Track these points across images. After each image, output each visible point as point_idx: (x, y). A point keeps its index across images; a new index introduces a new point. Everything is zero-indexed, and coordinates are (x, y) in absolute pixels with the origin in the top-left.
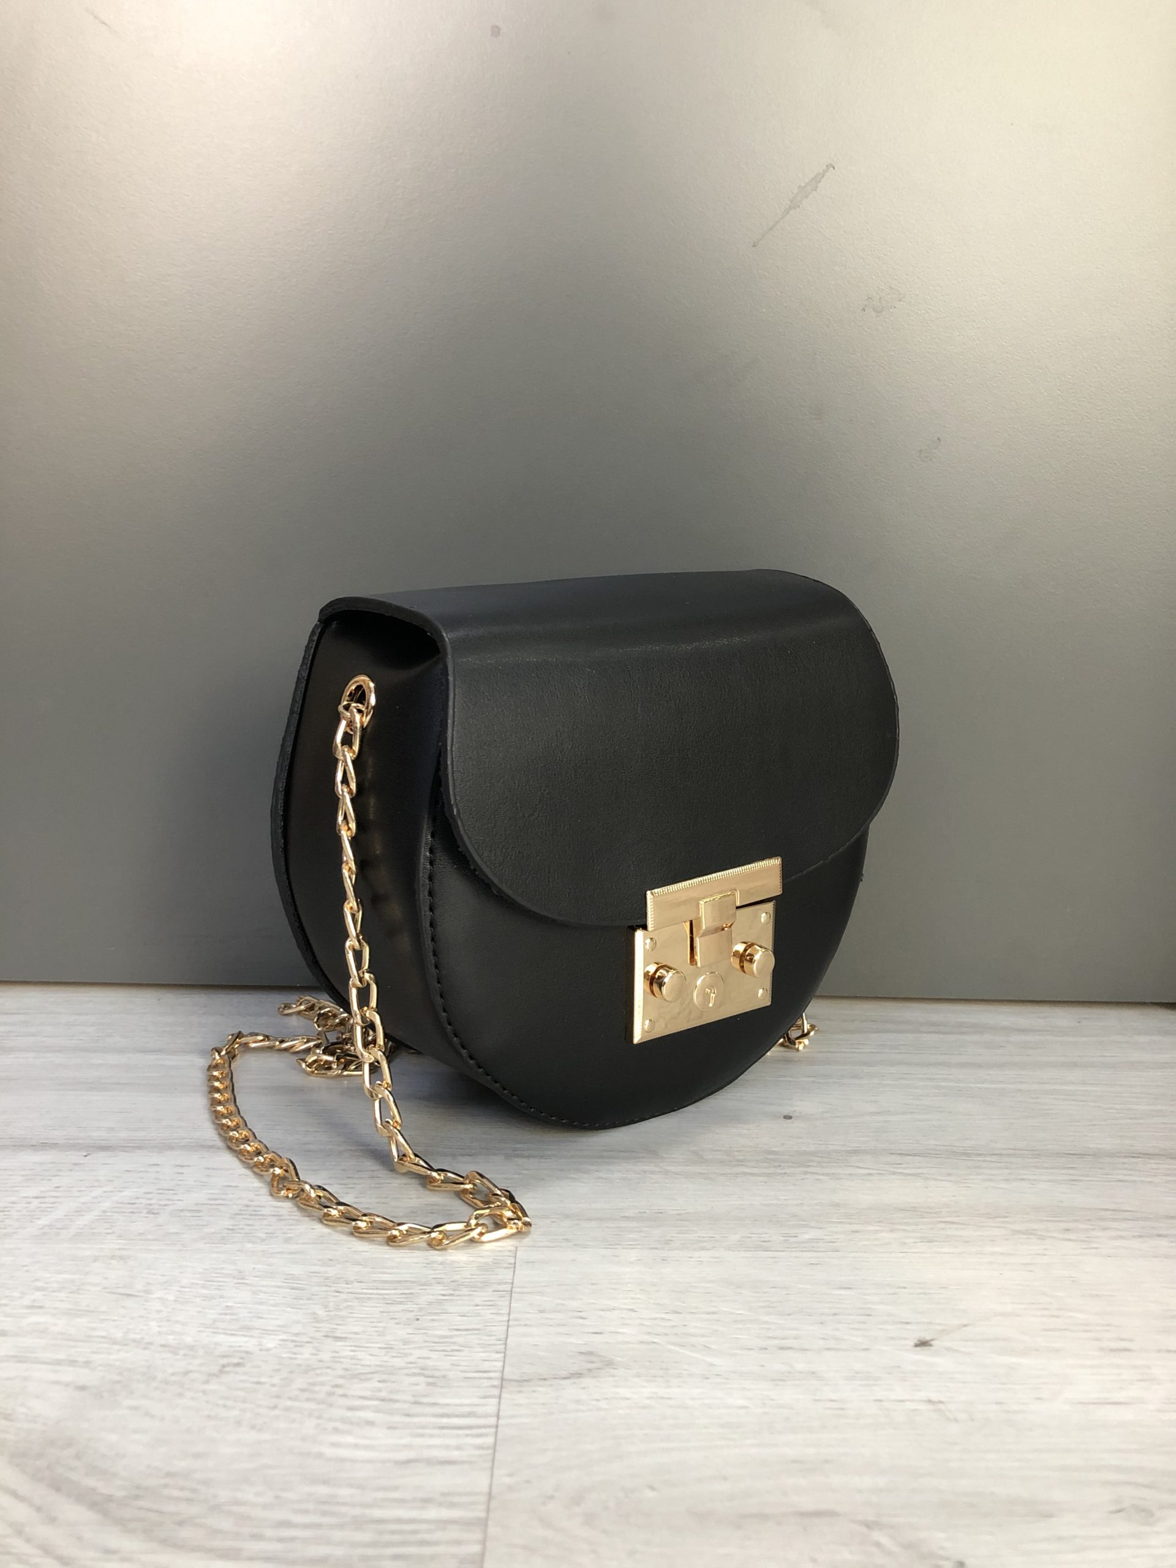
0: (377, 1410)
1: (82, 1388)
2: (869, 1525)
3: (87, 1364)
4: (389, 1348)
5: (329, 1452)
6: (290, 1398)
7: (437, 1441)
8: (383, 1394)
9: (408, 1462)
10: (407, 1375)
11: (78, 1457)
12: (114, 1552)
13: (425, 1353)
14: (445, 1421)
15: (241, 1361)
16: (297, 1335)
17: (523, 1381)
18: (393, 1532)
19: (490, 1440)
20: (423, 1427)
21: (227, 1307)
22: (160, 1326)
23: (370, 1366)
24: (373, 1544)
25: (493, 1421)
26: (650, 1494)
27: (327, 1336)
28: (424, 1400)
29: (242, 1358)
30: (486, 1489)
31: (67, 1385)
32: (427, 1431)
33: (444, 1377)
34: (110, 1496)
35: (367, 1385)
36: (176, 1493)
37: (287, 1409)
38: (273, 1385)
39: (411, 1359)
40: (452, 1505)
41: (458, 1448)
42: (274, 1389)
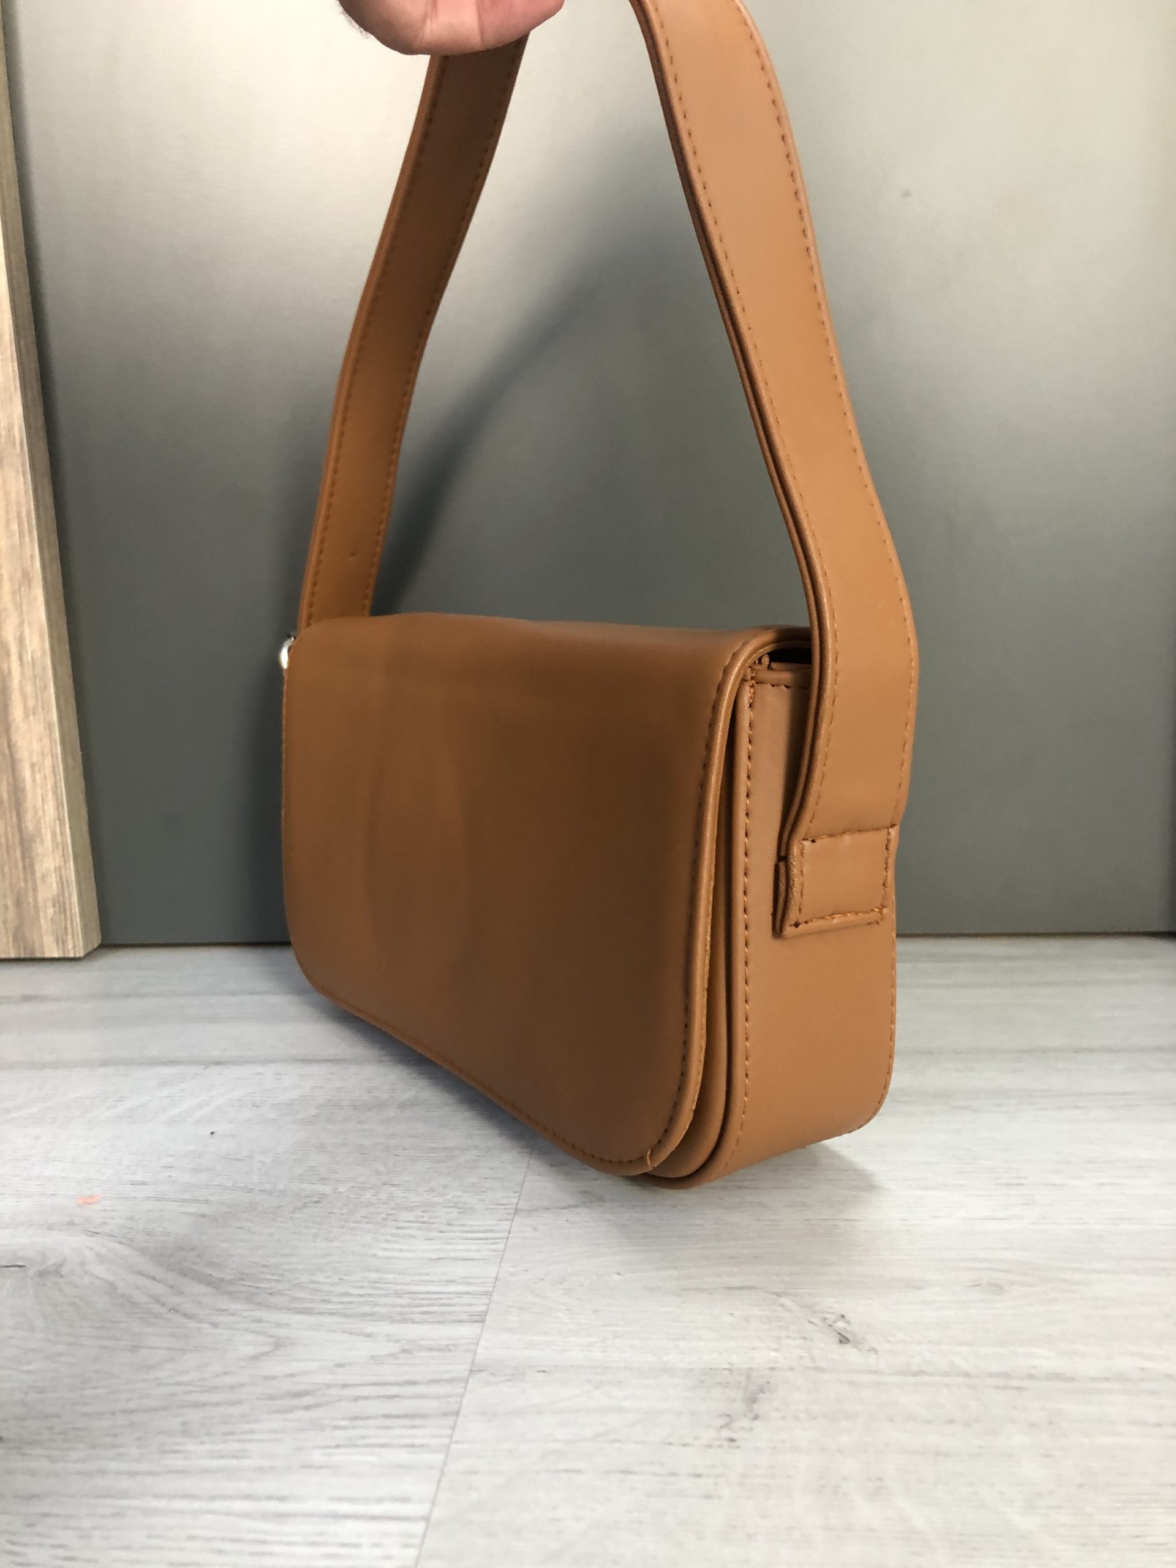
0: (419, 1229)
1: (204, 1216)
2: (778, 1295)
3: (206, 1202)
4: (432, 1190)
5: (380, 1253)
6: (355, 1222)
7: (461, 1247)
8: (425, 1219)
9: (439, 1259)
10: (443, 1207)
11: (199, 1256)
12: (224, 1310)
13: (459, 1193)
14: (470, 1235)
15: (319, 1200)
16: (364, 1183)
17: (529, 1211)
18: (423, 1299)
19: (502, 1246)
20: (453, 1239)
21: (311, 1166)
22: (260, 1179)
23: (416, 1202)
24: (410, 1306)
25: (506, 1235)
26: (616, 1277)
27: (385, 1184)
28: (453, 1223)
29: (320, 1198)
30: (495, 1275)
31: (191, 1214)
32: (454, 1241)
33: (471, 1208)
34: (222, 1278)
35: (414, 1213)
36: (269, 1277)
37: (353, 1228)
38: (343, 1214)
39: (449, 1197)
40: (468, 1284)
41: (477, 1251)
42: (342, 1216)
